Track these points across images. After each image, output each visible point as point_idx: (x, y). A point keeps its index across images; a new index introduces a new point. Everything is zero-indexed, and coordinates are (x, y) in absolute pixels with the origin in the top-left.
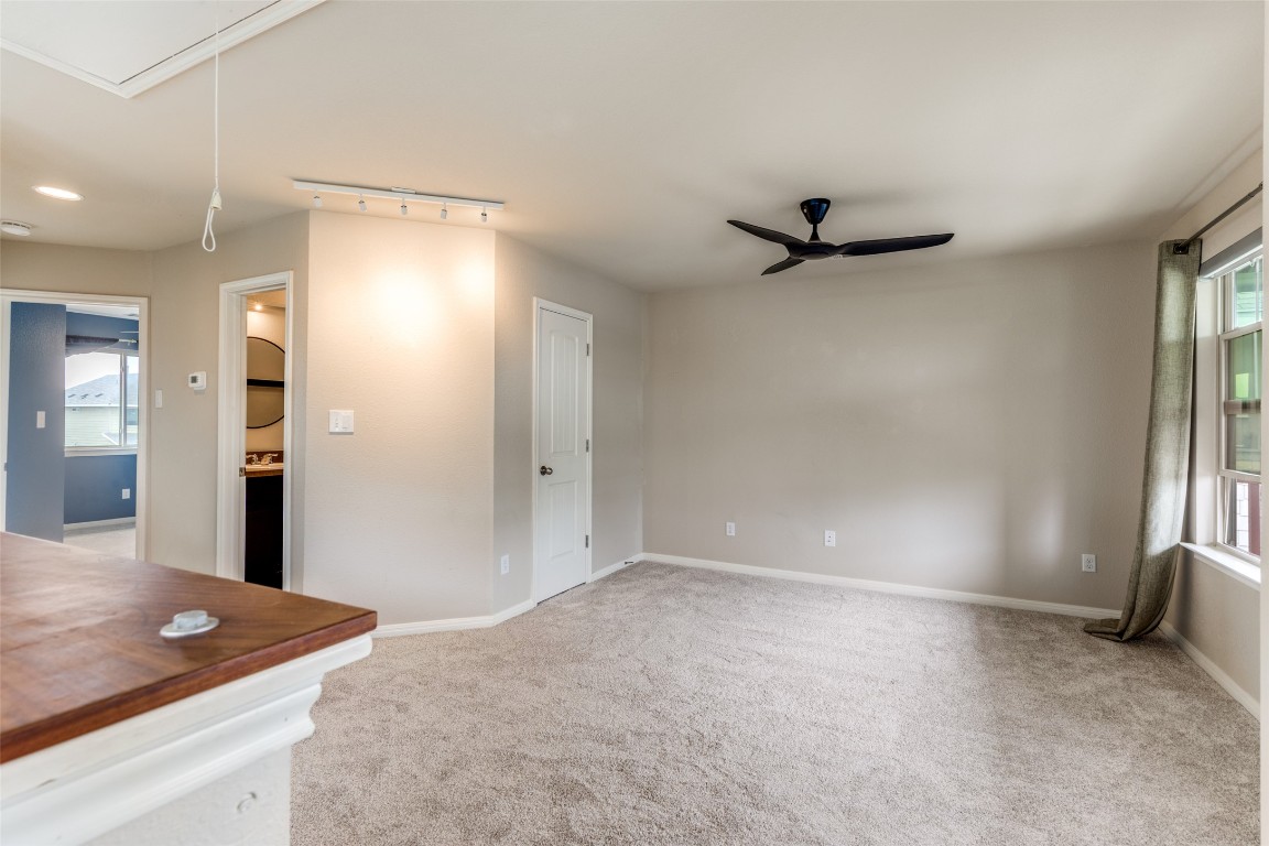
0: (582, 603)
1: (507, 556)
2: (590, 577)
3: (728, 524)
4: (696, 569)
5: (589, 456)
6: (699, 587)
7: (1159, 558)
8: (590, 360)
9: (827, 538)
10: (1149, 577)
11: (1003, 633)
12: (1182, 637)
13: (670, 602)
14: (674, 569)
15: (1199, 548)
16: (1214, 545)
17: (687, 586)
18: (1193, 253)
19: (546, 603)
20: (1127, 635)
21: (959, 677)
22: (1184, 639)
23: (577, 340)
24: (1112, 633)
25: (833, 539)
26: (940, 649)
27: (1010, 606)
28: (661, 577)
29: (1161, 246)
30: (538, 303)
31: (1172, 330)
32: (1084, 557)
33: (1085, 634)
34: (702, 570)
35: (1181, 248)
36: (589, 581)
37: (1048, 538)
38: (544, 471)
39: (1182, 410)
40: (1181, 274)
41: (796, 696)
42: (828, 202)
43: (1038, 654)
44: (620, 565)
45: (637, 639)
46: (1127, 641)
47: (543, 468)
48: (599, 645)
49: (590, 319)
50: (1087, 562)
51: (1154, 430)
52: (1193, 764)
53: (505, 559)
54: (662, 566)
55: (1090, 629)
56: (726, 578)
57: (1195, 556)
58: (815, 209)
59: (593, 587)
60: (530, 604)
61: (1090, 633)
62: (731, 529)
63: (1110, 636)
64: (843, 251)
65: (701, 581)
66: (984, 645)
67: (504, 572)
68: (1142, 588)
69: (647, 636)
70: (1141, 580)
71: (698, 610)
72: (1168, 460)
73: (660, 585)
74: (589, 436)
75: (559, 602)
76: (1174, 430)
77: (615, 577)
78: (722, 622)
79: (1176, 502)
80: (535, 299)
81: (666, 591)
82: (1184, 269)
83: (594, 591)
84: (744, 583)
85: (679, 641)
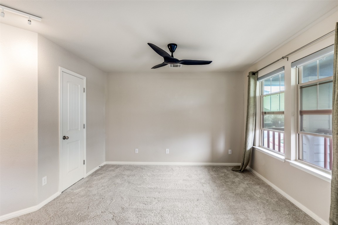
0: (83, 188)
1: (45, 177)
2: (85, 175)
3: (136, 149)
4: (125, 165)
5: (85, 130)
6: (128, 173)
7: (249, 150)
8: (85, 94)
9: (166, 151)
10: (247, 155)
11: (216, 174)
12: (251, 169)
13: (118, 181)
14: (118, 166)
15: (257, 147)
16: (259, 146)
17: (123, 173)
18: (256, 75)
19: (66, 191)
20: (242, 170)
21: (213, 193)
22: (252, 169)
23: (79, 86)
24: (238, 170)
25: (168, 151)
26: (204, 183)
27: (213, 165)
28: (113, 170)
29: (249, 73)
30: (61, 69)
31: (252, 94)
32: (229, 150)
33: (232, 171)
34: (127, 165)
35: (254, 74)
36: (85, 177)
37: (221, 146)
38: (64, 138)
39: (254, 114)
40: (254, 80)
41: (172, 215)
42: (176, 45)
43: (227, 180)
44: (97, 168)
45: (108, 202)
46: (242, 172)
47: (64, 137)
48: (92, 208)
49: (85, 79)
50: (230, 152)
51: (248, 119)
52: (276, 210)
53: (45, 178)
54: (113, 166)
55: (233, 170)
56: (136, 167)
57: (256, 149)
58: (172, 47)
59: (87, 179)
60: (58, 193)
61: (233, 171)
62: (137, 151)
63: (238, 171)
64: (180, 62)
65: (128, 170)
66: (214, 180)
67: (43, 184)
68: (245, 158)
69: (112, 200)
70: (245, 156)
71: (129, 183)
72: (251, 126)
73: (113, 174)
74: (85, 123)
75: (72, 190)
76: (252, 119)
77: (96, 173)
78: (139, 186)
79: (252, 136)
80: (60, 68)
81: (116, 176)
82: (254, 79)
83: (88, 181)
84: (142, 169)
85: (125, 199)
